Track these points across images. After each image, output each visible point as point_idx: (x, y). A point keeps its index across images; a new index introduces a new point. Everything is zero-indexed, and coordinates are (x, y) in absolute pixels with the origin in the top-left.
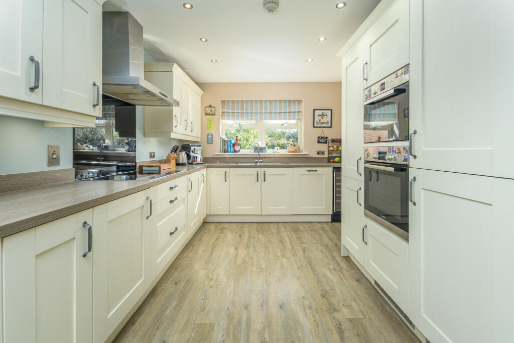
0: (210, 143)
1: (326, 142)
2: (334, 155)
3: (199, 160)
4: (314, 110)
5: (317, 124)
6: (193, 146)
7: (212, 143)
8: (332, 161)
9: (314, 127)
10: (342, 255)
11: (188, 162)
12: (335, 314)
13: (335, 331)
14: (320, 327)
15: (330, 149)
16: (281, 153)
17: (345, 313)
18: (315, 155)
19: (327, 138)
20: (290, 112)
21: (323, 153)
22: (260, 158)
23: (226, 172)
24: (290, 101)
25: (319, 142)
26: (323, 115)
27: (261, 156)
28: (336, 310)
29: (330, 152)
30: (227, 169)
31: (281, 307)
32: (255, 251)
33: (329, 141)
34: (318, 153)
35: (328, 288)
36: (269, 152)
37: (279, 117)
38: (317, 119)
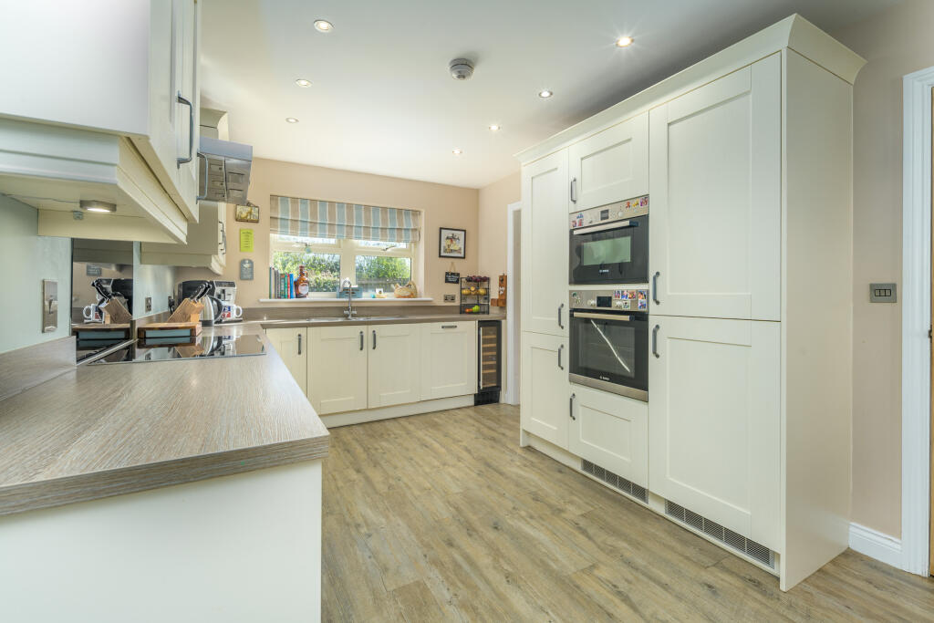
0: (247, 279)
1: (457, 282)
2: (469, 301)
3: (234, 316)
4: (441, 229)
5: (445, 251)
6: (220, 284)
7: (252, 279)
8: (467, 310)
9: (440, 256)
10: (521, 445)
11: (216, 317)
12: (563, 515)
13: (576, 533)
14: (558, 534)
15: (464, 292)
16: (387, 299)
17: (573, 512)
18: (441, 302)
19: (458, 274)
20: (401, 229)
21: (453, 299)
22: (353, 308)
23: (300, 335)
24: (400, 210)
25: (447, 281)
26: (452, 239)
27: (354, 305)
28: (561, 511)
29: (463, 297)
30: (302, 331)
31: (496, 528)
32: (396, 467)
33: (464, 280)
34: (446, 299)
35: (534, 489)
36: (367, 296)
37: (382, 235)
38: (444, 243)
